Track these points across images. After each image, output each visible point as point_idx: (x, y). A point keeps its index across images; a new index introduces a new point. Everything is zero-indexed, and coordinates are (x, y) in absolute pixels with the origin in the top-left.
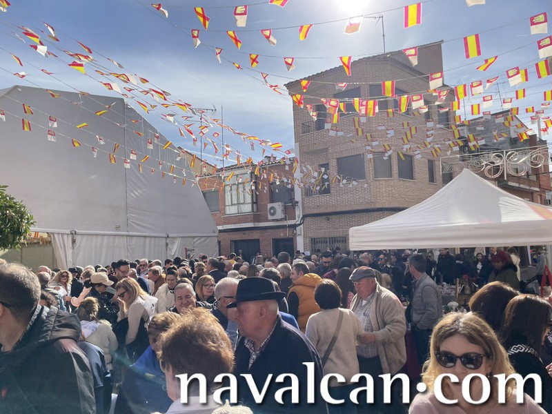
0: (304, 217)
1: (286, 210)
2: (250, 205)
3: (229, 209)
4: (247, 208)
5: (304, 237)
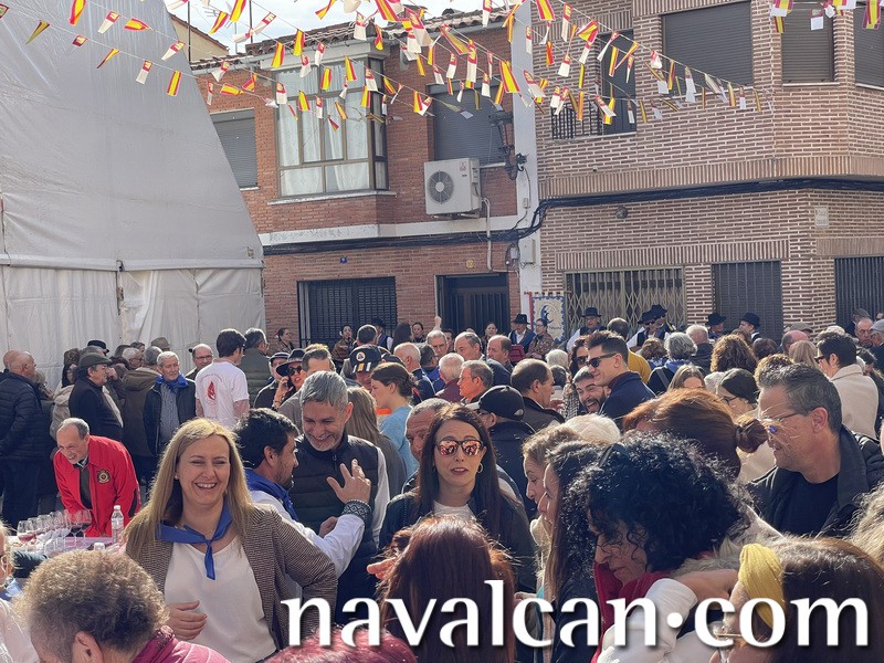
0: (545, 205)
1: (484, 183)
2: (365, 167)
3: (293, 180)
4: (355, 177)
5: (544, 271)
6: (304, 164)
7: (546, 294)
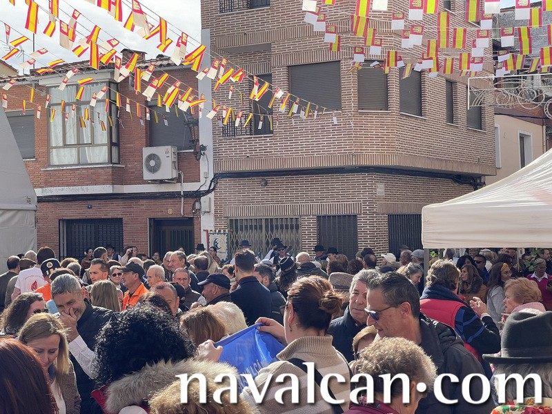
0: (217, 177)
1: (180, 161)
2: (105, 149)
3: (58, 156)
4: (99, 155)
5: (216, 217)
6: (65, 146)
7: (217, 232)
